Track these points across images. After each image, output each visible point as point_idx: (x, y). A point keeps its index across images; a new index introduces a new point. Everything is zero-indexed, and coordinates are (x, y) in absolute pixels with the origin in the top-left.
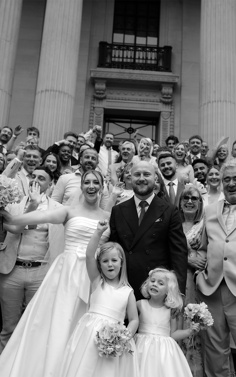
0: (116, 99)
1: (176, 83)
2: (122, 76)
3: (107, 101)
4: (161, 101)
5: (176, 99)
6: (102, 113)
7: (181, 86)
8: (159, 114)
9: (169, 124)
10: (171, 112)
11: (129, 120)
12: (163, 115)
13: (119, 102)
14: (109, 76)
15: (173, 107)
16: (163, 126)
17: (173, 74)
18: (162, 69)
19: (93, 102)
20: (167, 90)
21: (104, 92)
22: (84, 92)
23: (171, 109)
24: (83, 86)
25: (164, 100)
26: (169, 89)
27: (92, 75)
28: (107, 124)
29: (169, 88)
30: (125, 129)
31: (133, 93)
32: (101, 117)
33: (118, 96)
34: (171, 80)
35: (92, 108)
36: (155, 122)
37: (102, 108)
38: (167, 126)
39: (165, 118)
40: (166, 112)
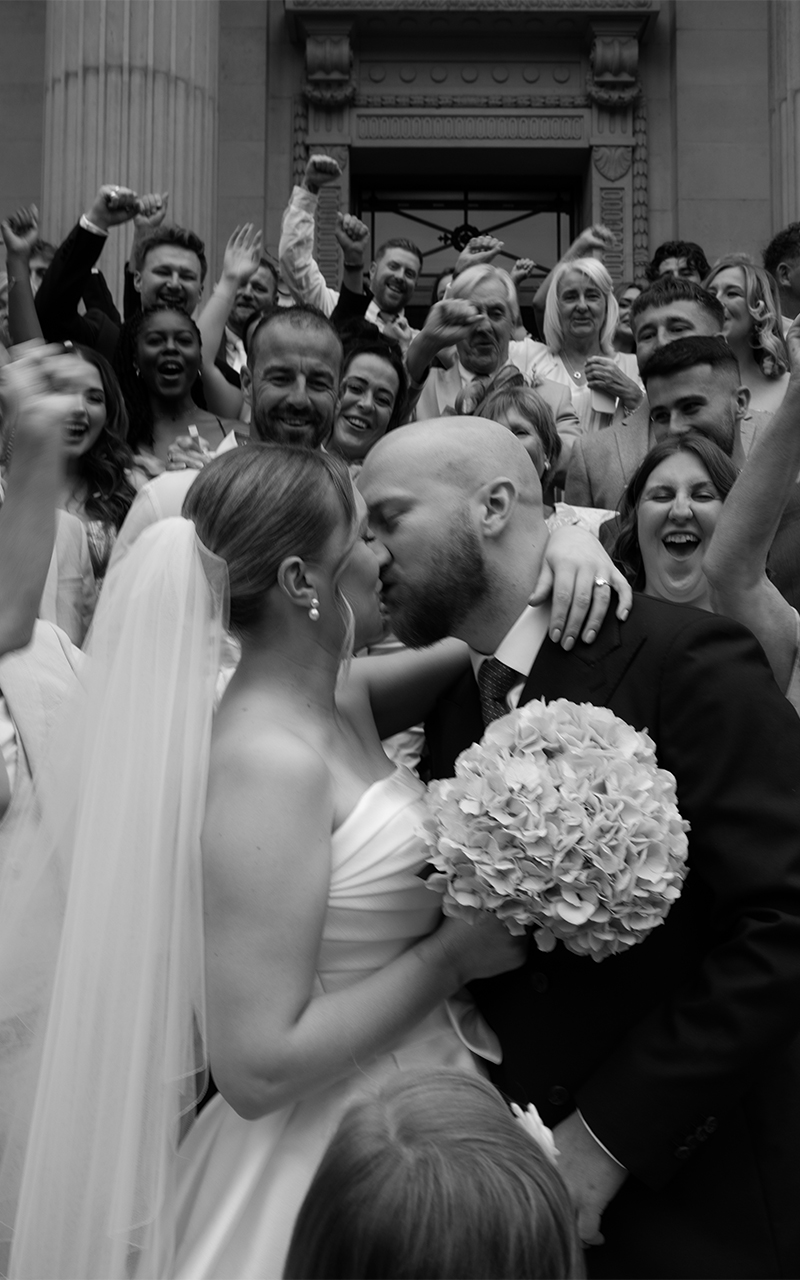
0: (397, 105)
1: (656, 13)
3: (359, 116)
4: (591, 102)
5: (654, 89)
7: (674, 30)
8: (584, 156)
9: (628, 201)
10: (634, 149)
11: (459, 196)
12: (601, 164)
13: (411, 116)
15: (641, 125)
16: (603, 210)
19: (301, 122)
20: (616, 50)
21: (347, 77)
22: (262, 78)
23: (634, 133)
24: (255, 53)
25: (603, 94)
26: (622, 44)
27: (290, 2)
29: (624, 39)
30: (442, 234)
31: (469, 74)
32: (338, 188)
33: (405, 92)
34: (630, 4)
35: (301, 151)
36: (566, 197)
37: (343, 145)
38: (621, 210)
39: (611, 175)
40: (613, 150)
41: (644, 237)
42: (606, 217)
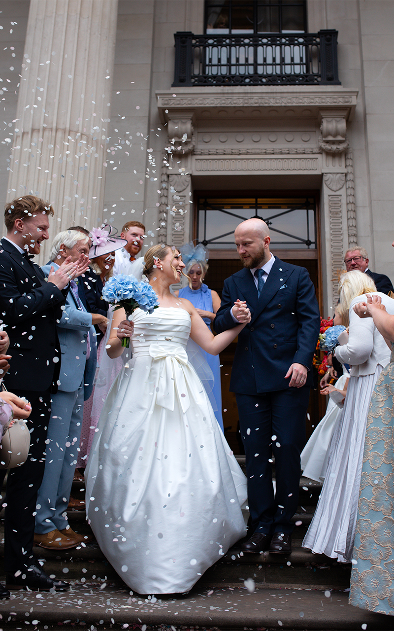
0: (217, 154)
1: (355, 106)
2: (229, 101)
3: (197, 160)
4: (322, 151)
5: (356, 144)
6: (188, 186)
7: (365, 115)
8: (319, 179)
9: (344, 201)
10: (346, 175)
11: (253, 201)
12: (328, 183)
13: (225, 159)
14: (197, 103)
15: (349, 162)
16: (330, 207)
17: (344, 87)
18: (319, 79)
19: (166, 164)
20: (333, 124)
21: (189, 140)
22: (145, 141)
23: (346, 166)
24: (142, 129)
25: (328, 147)
26: (337, 121)
27: (160, 103)
28: (202, 212)
29: (338, 119)
31: (256, 138)
32: (185, 196)
33: (221, 147)
34: (340, 102)
35: (165, 178)
36: (311, 200)
37: (187, 175)
38: (340, 206)
39: (334, 188)
40: (335, 175)
41: (354, 220)
42: (332, 210)
